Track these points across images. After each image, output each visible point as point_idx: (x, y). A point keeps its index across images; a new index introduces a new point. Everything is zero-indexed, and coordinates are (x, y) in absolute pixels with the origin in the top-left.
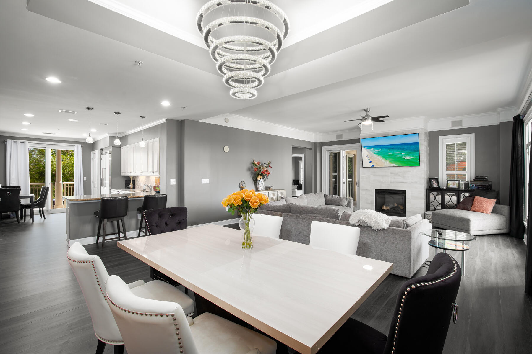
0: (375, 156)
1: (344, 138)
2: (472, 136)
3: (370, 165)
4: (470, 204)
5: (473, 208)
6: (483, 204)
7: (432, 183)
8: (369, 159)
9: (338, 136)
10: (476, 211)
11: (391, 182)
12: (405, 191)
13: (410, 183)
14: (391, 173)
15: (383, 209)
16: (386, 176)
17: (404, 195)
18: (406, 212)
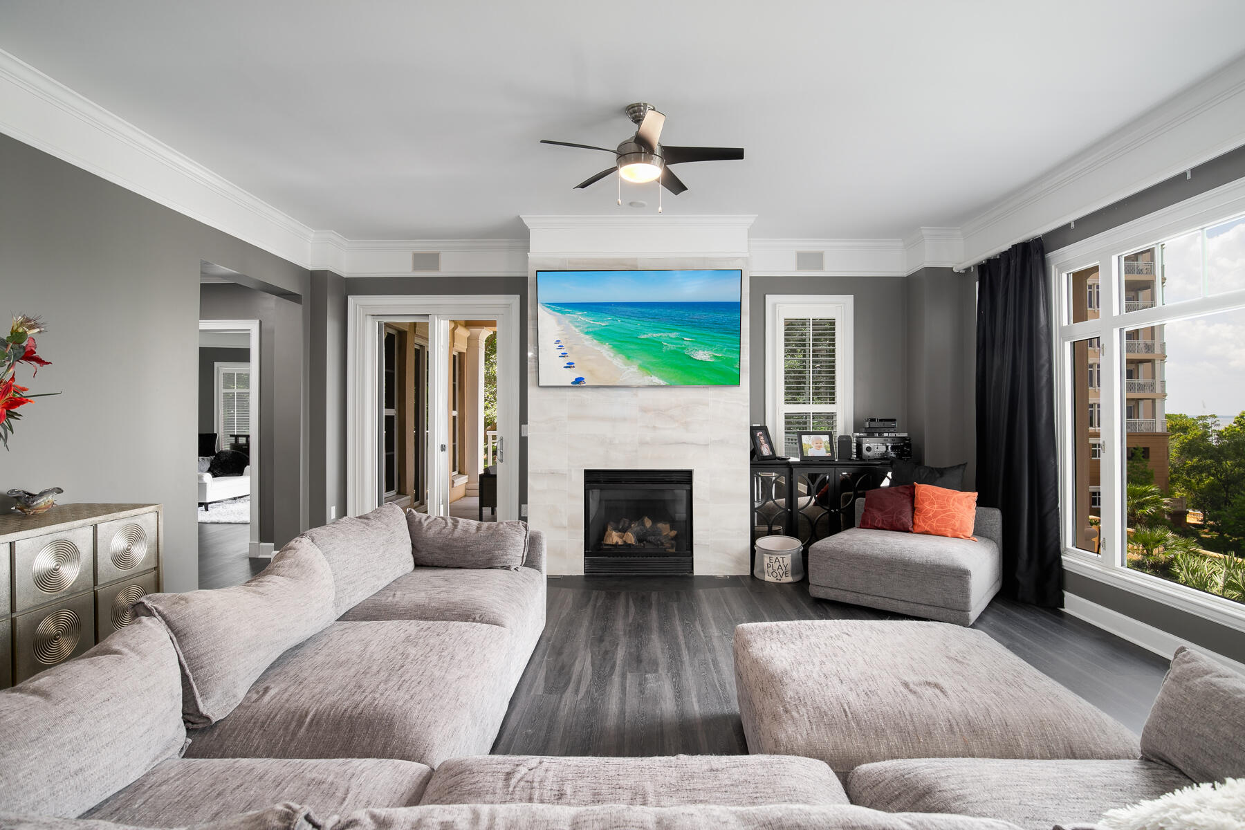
0: (586, 343)
1: (448, 268)
2: (848, 301)
3: (569, 377)
4: (908, 510)
5: (922, 524)
6: (950, 510)
7: (758, 442)
8: (564, 355)
9: (421, 260)
10: (932, 531)
11: (643, 443)
12: (690, 473)
13: (707, 445)
14: (644, 410)
15: (609, 541)
16: (624, 419)
17: (688, 487)
18: (694, 546)
